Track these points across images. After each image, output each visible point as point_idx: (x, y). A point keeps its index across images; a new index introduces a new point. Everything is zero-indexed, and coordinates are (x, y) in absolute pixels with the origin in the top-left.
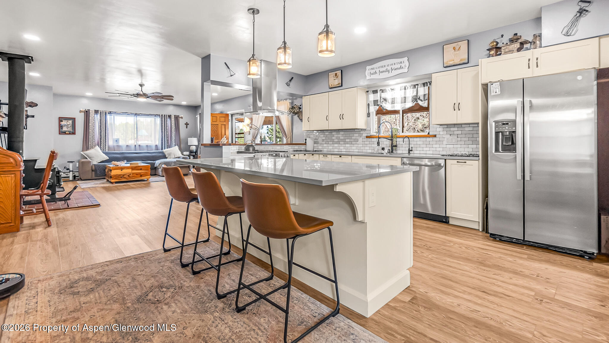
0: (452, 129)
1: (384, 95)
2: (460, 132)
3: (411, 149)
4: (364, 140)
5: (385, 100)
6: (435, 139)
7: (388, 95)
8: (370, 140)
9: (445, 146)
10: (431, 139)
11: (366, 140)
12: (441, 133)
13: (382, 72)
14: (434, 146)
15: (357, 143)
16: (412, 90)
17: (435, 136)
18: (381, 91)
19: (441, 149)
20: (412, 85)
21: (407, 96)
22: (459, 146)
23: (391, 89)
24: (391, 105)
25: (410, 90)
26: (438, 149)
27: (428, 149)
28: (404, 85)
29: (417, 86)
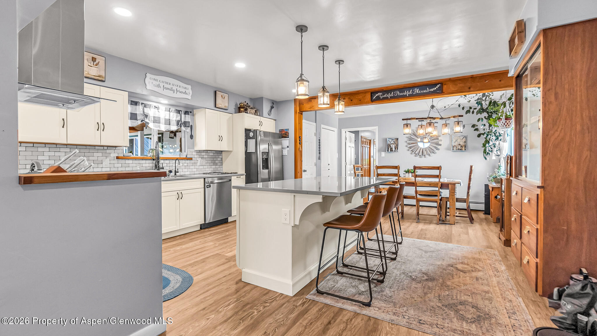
0: (202, 154)
1: (147, 110)
2: (206, 156)
3: (177, 171)
4: (112, 162)
5: (146, 116)
6: (191, 161)
7: (151, 112)
8: (123, 161)
9: (198, 167)
10: (188, 161)
11: (116, 161)
12: (196, 156)
13: (167, 89)
14: (191, 167)
15: (101, 166)
16: (175, 114)
17: (191, 159)
18: (144, 105)
19: (196, 170)
20: (176, 110)
21: (171, 119)
22: (206, 167)
23: (155, 107)
24: (153, 123)
25: (173, 113)
26: (194, 170)
27: (186, 170)
28: (169, 107)
29: (180, 112)
